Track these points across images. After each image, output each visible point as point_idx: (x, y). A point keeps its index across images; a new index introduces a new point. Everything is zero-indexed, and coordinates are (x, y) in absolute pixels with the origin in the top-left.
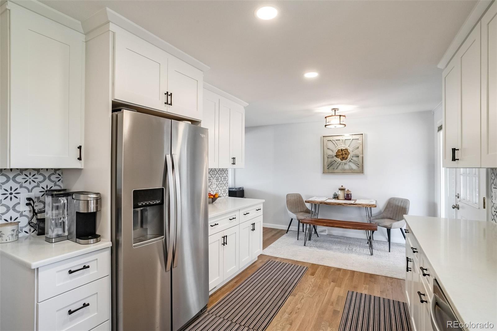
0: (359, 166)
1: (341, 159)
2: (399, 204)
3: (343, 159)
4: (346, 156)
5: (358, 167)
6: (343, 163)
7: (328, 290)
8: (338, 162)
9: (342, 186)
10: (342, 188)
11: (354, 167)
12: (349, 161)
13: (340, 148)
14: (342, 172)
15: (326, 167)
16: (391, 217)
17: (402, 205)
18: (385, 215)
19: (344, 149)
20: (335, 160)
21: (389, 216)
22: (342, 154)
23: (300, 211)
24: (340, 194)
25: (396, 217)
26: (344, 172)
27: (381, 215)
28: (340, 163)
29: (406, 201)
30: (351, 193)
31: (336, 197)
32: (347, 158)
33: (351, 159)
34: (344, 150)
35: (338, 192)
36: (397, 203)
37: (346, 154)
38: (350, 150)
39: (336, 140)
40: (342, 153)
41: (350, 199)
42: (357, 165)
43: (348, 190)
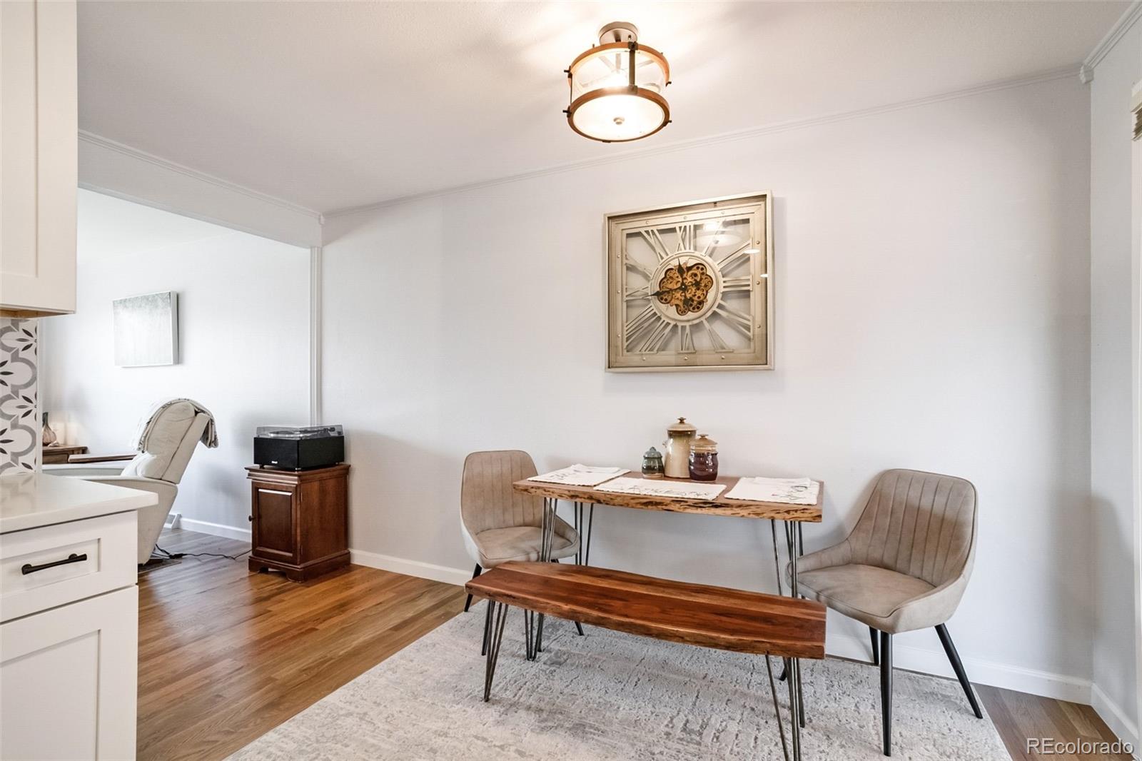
0: (750, 334)
1: (677, 305)
2: (926, 503)
3: (690, 305)
4: (699, 293)
5: (749, 339)
6: (687, 324)
8: (667, 320)
9: (682, 421)
10: (681, 428)
11: (730, 339)
12: (709, 313)
13: (675, 263)
14: (685, 363)
15: (621, 343)
16: (888, 560)
17: (938, 508)
18: (859, 546)
19: (689, 265)
20: (655, 314)
21: (876, 554)
22: (684, 288)
23: (519, 520)
24: (674, 453)
25: (910, 561)
26: (690, 362)
27: (844, 551)
28: (676, 326)
29: (960, 489)
30: (717, 449)
31: (655, 467)
32: (701, 303)
33: (720, 306)
34: (689, 269)
35: (665, 444)
36: (914, 495)
37: (697, 284)
38: (714, 267)
39: (661, 231)
40: (683, 284)
41: (711, 478)
42: (743, 329)
43: (703, 437)
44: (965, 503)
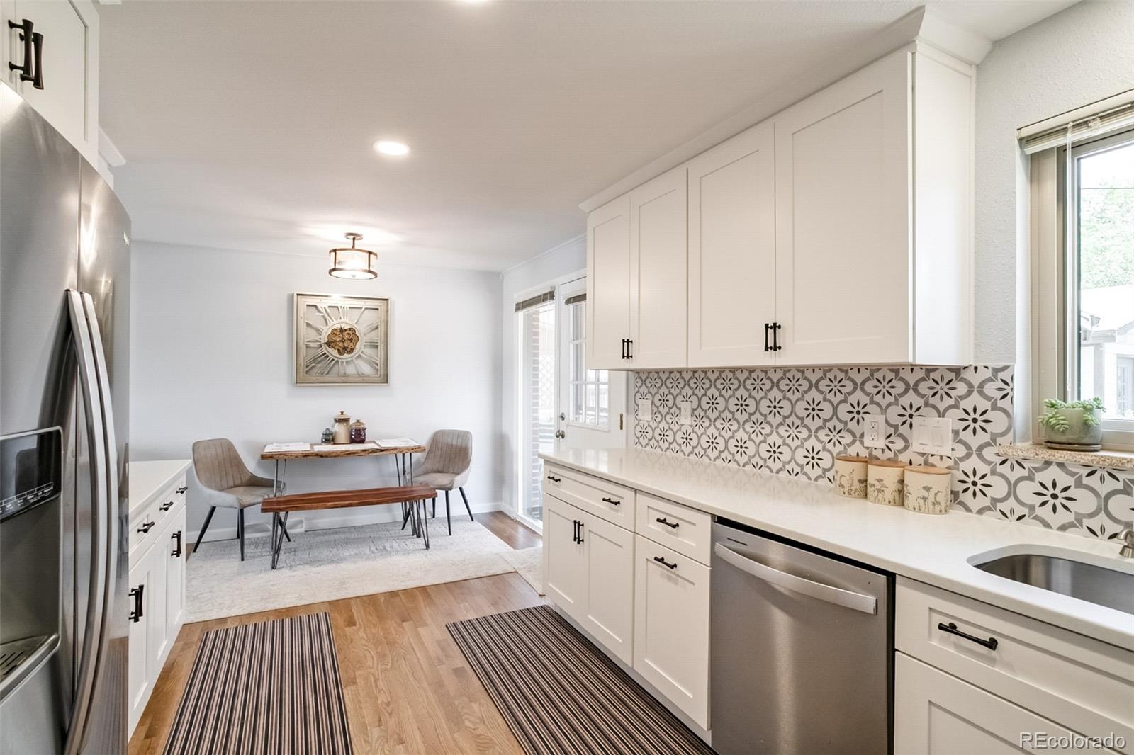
0: (379, 367)
1: (338, 350)
2: (454, 443)
3: (344, 350)
4: (352, 344)
5: (377, 370)
6: (345, 361)
7: (409, 638)
8: (333, 358)
9: (342, 413)
10: (342, 417)
11: (366, 369)
12: (357, 355)
13: (338, 326)
14: (341, 381)
15: (303, 370)
16: (440, 469)
17: (459, 444)
18: (429, 466)
19: (346, 328)
20: (325, 354)
21: (436, 466)
22: (343, 341)
23: (231, 483)
24: (340, 430)
25: (449, 467)
26: (345, 381)
27: (423, 469)
28: (337, 361)
29: (465, 435)
30: (365, 426)
31: (329, 438)
32: (352, 350)
33: (362, 352)
34: (346, 330)
35: (333, 426)
36: (450, 441)
37: (351, 340)
38: (361, 330)
39: (329, 307)
40: (343, 338)
41: (362, 441)
42: (374, 365)
43: (358, 421)
44: (469, 440)
